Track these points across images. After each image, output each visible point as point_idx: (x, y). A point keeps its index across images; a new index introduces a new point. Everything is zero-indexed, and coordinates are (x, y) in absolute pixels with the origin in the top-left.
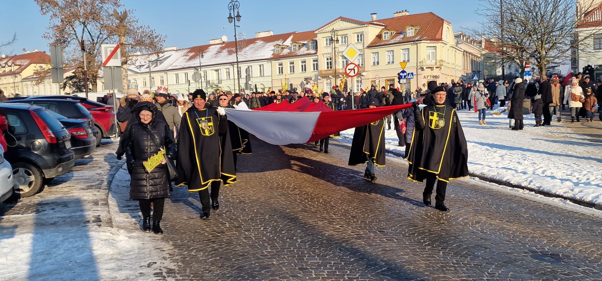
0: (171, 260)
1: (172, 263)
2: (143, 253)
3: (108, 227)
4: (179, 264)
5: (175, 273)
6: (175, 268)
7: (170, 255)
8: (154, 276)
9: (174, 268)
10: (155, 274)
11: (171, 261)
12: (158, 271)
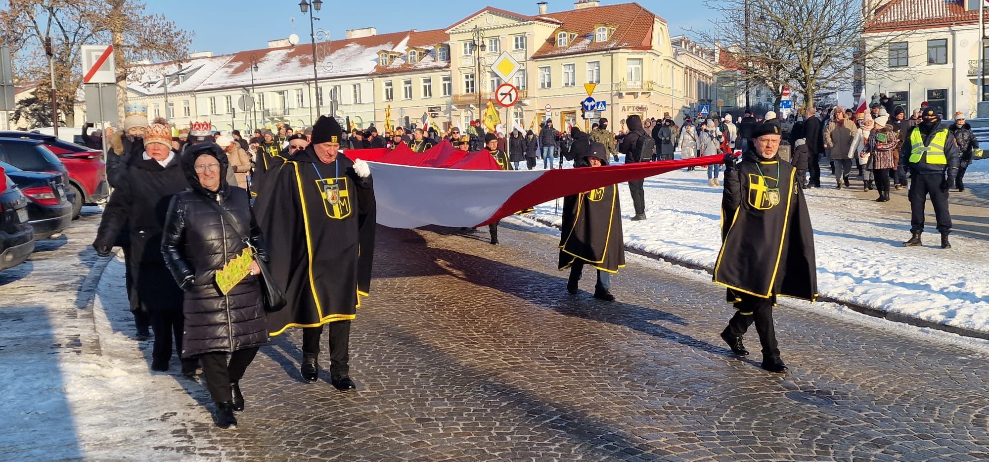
0: (201, 408)
1: (202, 414)
2: (154, 398)
3: (93, 354)
5: (207, 430)
6: (209, 422)
7: (200, 400)
8: (171, 435)
9: (206, 421)
10: (174, 432)
11: (202, 411)
12: (179, 427)
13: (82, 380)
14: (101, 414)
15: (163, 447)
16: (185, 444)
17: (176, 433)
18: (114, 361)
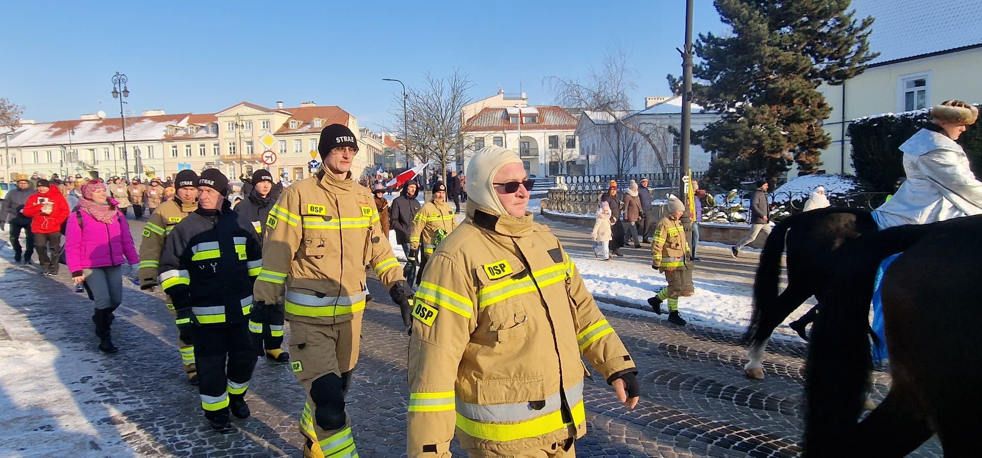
0: (110, 371)
1: (113, 376)
2: (68, 367)
3: (6, 339)
4: (124, 375)
5: (121, 385)
6: (120, 380)
7: (106, 366)
8: (95, 392)
9: (117, 380)
10: (96, 390)
12: (97, 386)
13: (4, 359)
14: (31, 383)
15: (92, 401)
16: (108, 398)
17: (97, 390)
18: (24, 344)
